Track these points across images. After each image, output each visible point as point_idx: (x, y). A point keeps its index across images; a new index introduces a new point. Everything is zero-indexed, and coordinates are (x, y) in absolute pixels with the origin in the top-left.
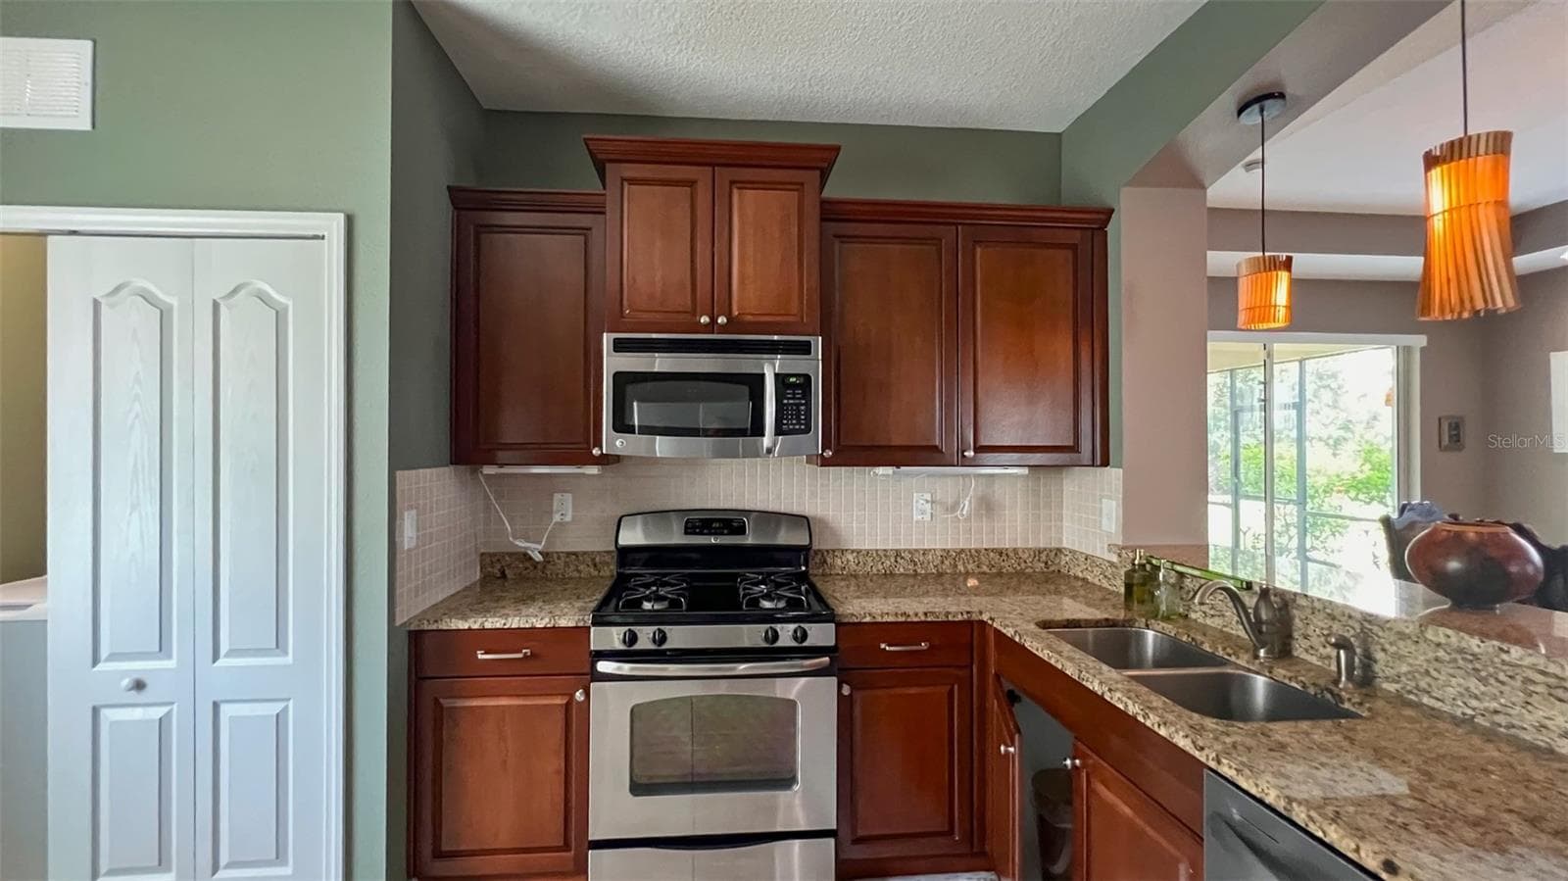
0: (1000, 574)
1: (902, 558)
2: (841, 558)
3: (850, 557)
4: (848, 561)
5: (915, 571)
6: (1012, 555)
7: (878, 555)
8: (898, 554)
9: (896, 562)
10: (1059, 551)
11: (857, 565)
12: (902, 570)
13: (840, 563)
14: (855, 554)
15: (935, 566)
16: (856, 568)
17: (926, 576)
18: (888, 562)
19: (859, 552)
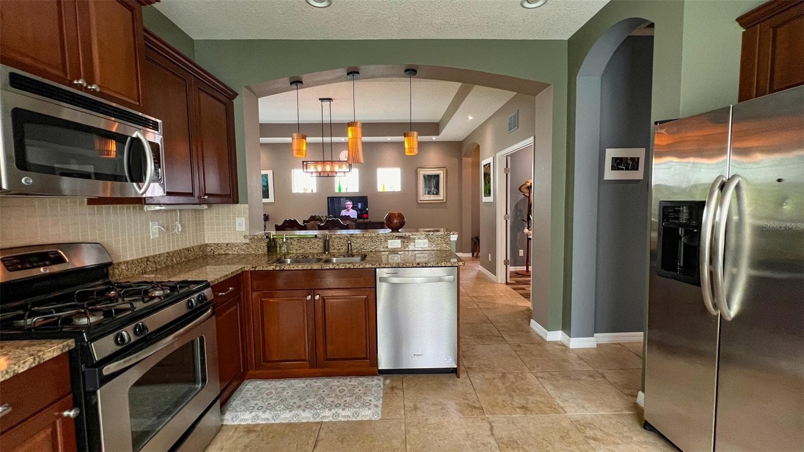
0: (189, 261)
1: (150, 261)
2: (118, 269)
3: (123, 267)
4: (122, 269)
5: (156, 268)
6: (192, 250)
7: (138, 262)
8: (147, 259)
9: (147, 264)
10: (206, 245)
11: (128, 271)
12: (150, 269)
13: (117, 272)
14: (126, 265)
15: (165, 263)
16: (126, 272)
17: (161, 270)
18: (143, 265)
19: (127, 262)
